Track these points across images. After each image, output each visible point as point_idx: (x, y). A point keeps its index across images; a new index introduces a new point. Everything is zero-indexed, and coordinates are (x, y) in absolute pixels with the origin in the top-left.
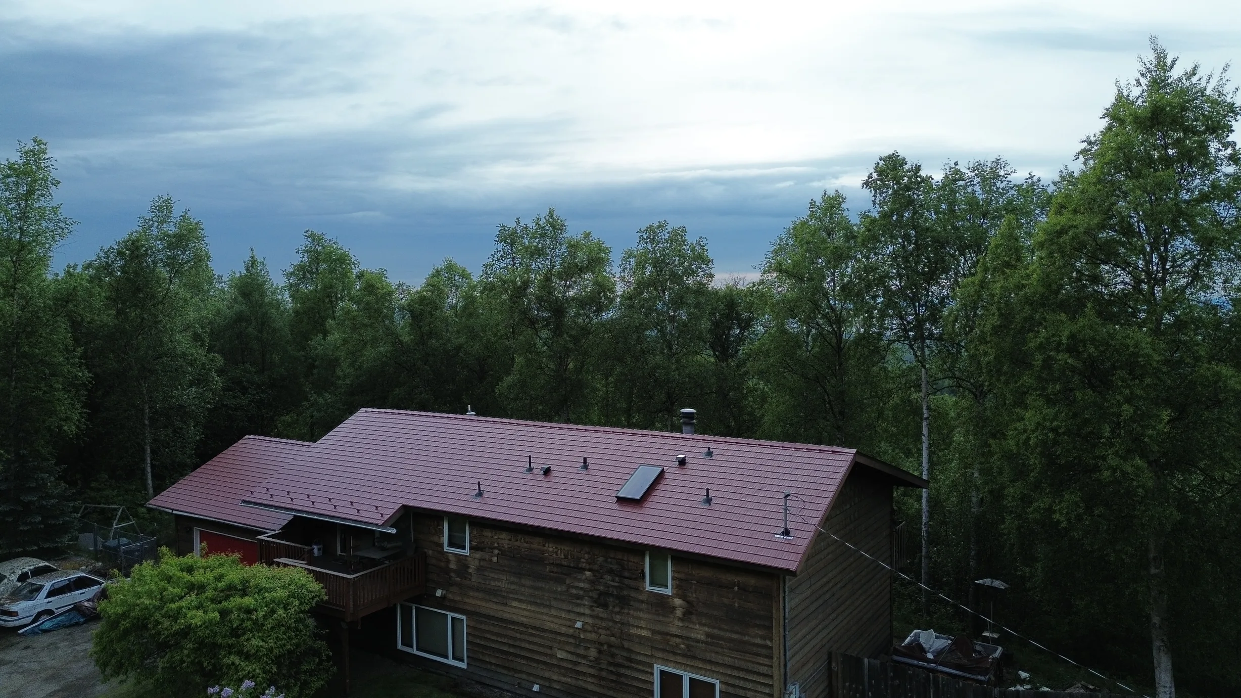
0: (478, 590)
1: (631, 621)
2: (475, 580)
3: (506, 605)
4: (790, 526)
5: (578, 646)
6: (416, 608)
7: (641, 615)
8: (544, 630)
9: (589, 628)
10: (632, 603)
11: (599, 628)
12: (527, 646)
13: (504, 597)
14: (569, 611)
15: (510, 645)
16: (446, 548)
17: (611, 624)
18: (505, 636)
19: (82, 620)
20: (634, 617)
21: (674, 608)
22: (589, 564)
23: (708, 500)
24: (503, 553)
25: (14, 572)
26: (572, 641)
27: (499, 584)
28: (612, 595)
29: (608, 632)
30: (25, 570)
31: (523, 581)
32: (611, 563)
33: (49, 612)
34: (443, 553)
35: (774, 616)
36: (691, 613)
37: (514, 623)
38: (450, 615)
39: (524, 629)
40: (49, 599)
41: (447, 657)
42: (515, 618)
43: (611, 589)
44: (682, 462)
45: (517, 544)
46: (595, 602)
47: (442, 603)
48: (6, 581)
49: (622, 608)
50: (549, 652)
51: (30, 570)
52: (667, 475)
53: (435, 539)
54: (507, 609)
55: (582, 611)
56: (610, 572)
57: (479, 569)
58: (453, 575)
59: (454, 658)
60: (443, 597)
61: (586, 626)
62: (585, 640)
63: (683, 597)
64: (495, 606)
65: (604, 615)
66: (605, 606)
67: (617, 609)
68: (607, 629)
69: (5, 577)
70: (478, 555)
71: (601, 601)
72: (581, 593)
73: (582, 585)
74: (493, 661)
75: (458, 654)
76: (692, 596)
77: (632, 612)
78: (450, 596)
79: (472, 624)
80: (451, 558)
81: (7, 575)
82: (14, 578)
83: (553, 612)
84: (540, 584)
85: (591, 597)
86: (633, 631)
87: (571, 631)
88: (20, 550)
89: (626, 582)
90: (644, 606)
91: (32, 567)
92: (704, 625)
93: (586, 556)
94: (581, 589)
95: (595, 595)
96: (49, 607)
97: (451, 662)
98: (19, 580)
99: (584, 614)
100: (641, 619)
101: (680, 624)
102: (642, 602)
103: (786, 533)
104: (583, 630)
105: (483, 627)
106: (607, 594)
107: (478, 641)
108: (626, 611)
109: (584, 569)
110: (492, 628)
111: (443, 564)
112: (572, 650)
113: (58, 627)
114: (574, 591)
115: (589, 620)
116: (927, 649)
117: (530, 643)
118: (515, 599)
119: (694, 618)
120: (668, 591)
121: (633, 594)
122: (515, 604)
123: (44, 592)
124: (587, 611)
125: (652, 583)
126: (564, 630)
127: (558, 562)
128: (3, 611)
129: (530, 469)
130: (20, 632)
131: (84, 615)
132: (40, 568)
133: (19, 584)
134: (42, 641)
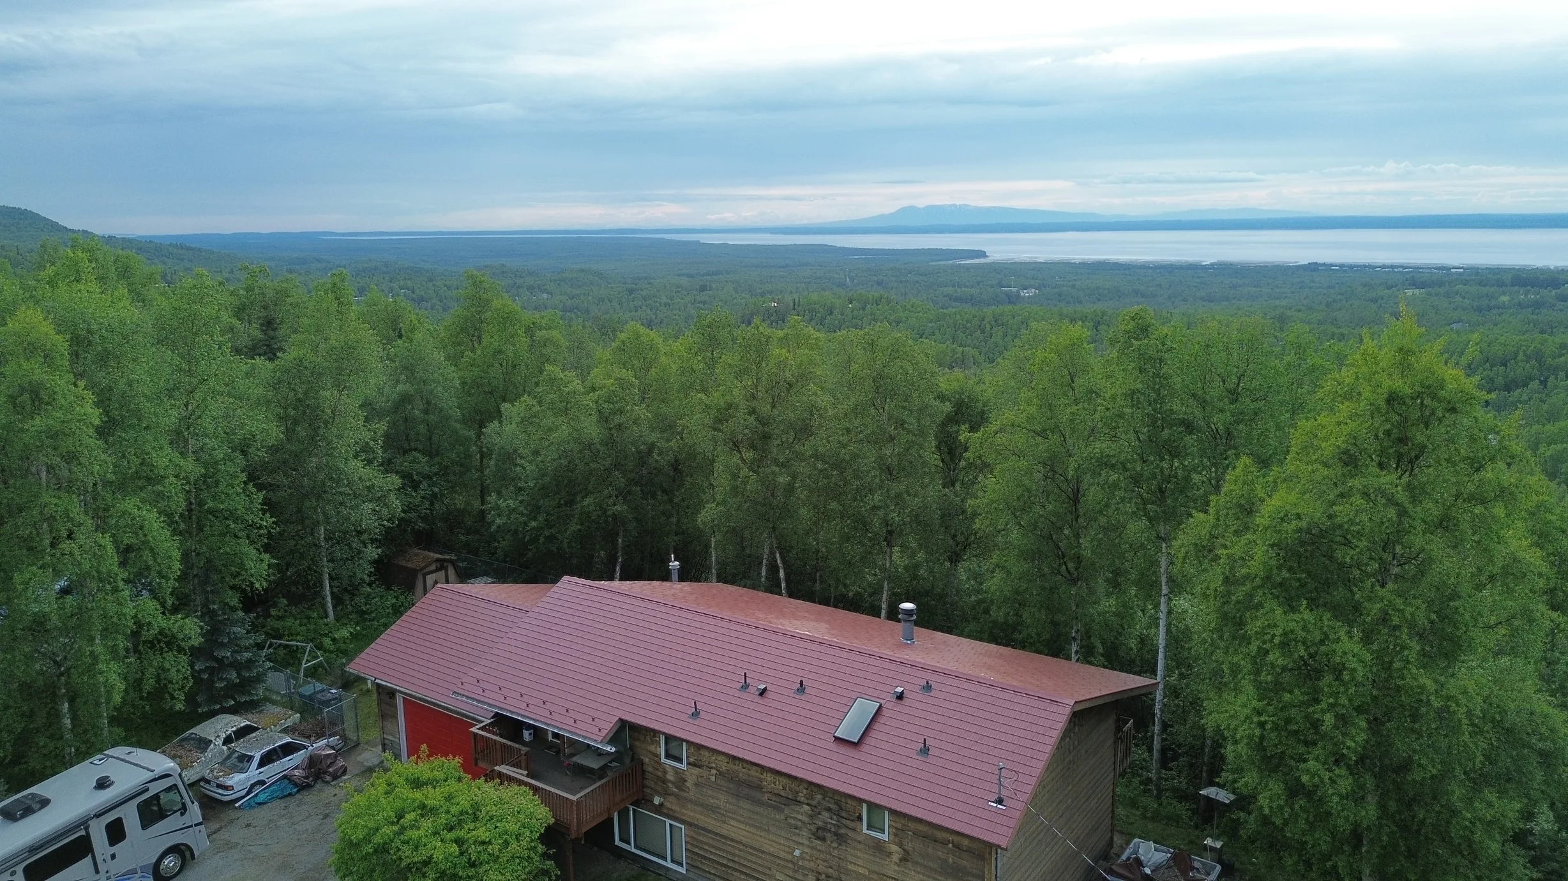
0: (696, 803)
1: (850, 858)
2: (692, 793)
3: (724, 822)
4: (1004, 793)
5: (795, 871)
6: (634, 810)
7: (859, 854)
8: (763, 852)
9: (808, 857)
10: (849, 841)
11: (817, 859)
12: (746, 863)
13: (723, 815)
14: (788, 839)
15: (729, 860)
16: (663, 760)
17: (828, 857)
18: (724, 851)
19: (295, 790)
20: (852, 855)
21: (891, 853)
22: (807, 799)
23: (925, 750)
24: (720, 774)
25: (218, 736)
26: (790, 865)
27: (718, 802)
28: (830, 831)
29: (826, 864)
30: (228, 733)
31: (741, 804)
32: (829, 802)
33: (262, 783)
34: (659, 763)
35: (986, 876)
36: (906, 860)
37: (733, 840)
38: (668, 822)
39: (743, 847)
40: (261, 770)
41: (665, 859)
42: (733, 835)
43: (829, 826)
44: (900, 697)
45: (736, 768)
46: (813, 834)
47: (659, 809)
48: (212, 745)
49: (840, 844)
50: (768, 872)
51: (234, 732)
52: (885, 712)
53: (652, 748)
54: (725, 826)
55: (800, 840)
56: (829, 810)
57: (696, 785)
58: (670, 785)
59: (673, 861)
60: (661, 805)
61: (804, 855)
62: (803, 868)
63: (900, 845)
64: (713, 822)
65: (823, 848)
66: (824, 839)
67: (835, 845)
68: (824, 861)
69: (211, 741)
70: (696, 771)
71: (819, 834)
72: (800, 824)
73: (800, 817)
74: (712, 872)
75: (676, 857)
76: (909, 846)
77: (849, 849)
78: (668, 805)
79: (692, 834)
80: (668, 769)
81: (213, 739)
82: (220, 742)
83: (771, 836)
84: (758, 809)
85: (810, 830)
86: (851, 867)
87: (790, 857)
88: (218, 707)
89: (844, 821)
90: (861, 846)
91: (234, 729)
92: (919, 873)
93: (805, 791)
94: (800, 820)
95: (813, 828)
96: (261, 777)
97: (669, 864)
98: (224, 744)
99: (802, 844)
100: (859, 858)
101: (897, 868)
102: (860, 842)
103: (1000, 801)
104: (802, 857)
105: (701, 838)
106: (824, 829)
107: (696, 850)
108: (844, 848)
109: (802, 803)
110: (711, 841)
111: (660, 774)
112: (791, 874)
113: (272, 799)
114: (792, 821)
115: (808, 850)
116: (1145, 862)
117: (749, 861)
118: (734, 819)
119: (909, 864)
120: (885, 837)
121: (850, 833)
122: (733, 823)
123: (255, 763)
124: (806, 842)
125: (870, 827)
126: (782, 855)
127: (776, 792)
128: (219, 786)
129: (746, 686)
130: (237, 805)
131: (296, 785)
132: (242, 728)
133: (225, 748)
134: (261, 815)
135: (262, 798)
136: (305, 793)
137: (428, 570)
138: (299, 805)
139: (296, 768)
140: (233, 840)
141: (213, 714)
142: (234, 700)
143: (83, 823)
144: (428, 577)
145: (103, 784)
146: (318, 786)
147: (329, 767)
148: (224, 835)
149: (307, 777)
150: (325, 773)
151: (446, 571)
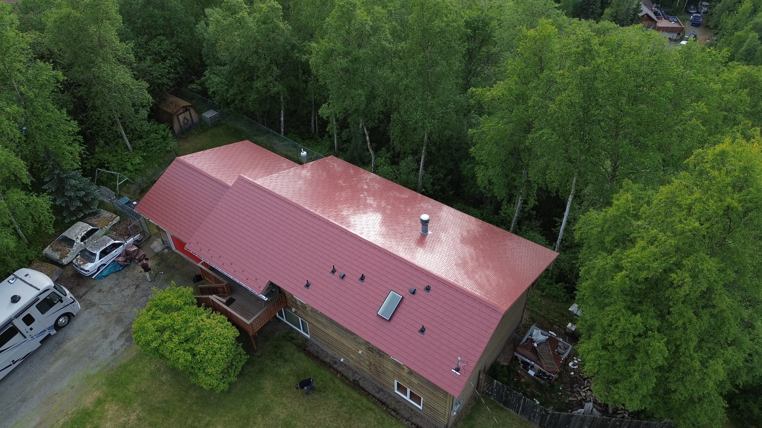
0: (312, 317)
3: (326, 329)
6: (284, 309)
13: (325, 326)
23: (423, 331)
25: (77, 238)
27: (322, 321)
30: (82, 235)
33: (104, 265)
38: (300, 318)
40: (101, 260)
41: (299, 328)
44: (413, 292)
48: (75, 244)
51: (85, 234)
52: (404, 301)
57: (311, 311)
58: (299, 307)
59: (303, 330)
60: (296, 312)
64: (321, 327)
72: (361, 343)
76: (412, 370)
78: (299, 313)
81: (75, 240)
82: (79, 241)
91: (85, 232)
94: (361, 341)
95: (367, 347)
96: (102, 263)
97: (302, 332)
98: (81, 241)
102: (389, 359)
103: (458, 370)
106: (373, 349)
113: (109, 273)
114: (358, 341)
116: (535, 341)
118: (330, 329)
123: (98, 257)
128: (81, 269)
129: (333, 271)
130: (93, 277)
131: (121, 266)
132: (89, 231)
133: (82, 243)
134: (106, 284)
135: (105, 273)
136: (126, 269)
137: (179, 113)
138: (124, 278)
139: (120, 256)
140: (93, 301)
141: (72, 223)
142: (83, 212)
143: (10, 321)
144: (180, 116)
145: (15, 299)
146: (133, 265)
147: (136, 256)
148: (88, 297)
149: (125, 261)
150: (135, 259)
151: (189, 111)
